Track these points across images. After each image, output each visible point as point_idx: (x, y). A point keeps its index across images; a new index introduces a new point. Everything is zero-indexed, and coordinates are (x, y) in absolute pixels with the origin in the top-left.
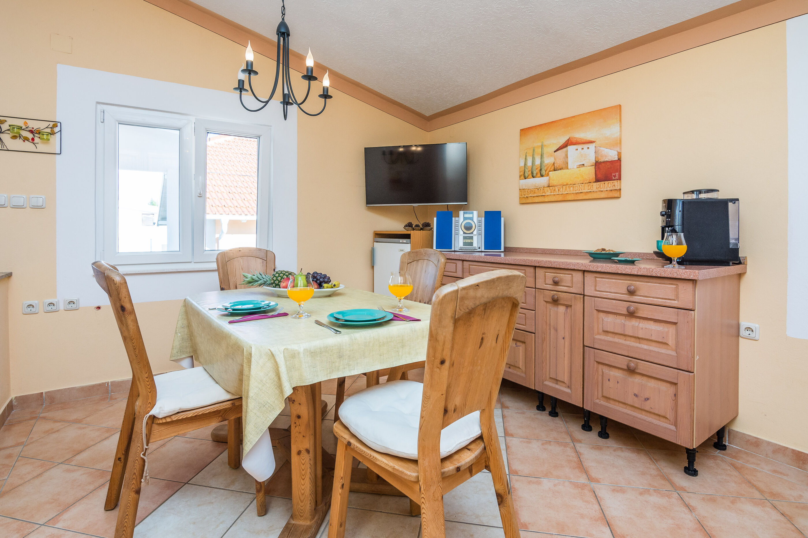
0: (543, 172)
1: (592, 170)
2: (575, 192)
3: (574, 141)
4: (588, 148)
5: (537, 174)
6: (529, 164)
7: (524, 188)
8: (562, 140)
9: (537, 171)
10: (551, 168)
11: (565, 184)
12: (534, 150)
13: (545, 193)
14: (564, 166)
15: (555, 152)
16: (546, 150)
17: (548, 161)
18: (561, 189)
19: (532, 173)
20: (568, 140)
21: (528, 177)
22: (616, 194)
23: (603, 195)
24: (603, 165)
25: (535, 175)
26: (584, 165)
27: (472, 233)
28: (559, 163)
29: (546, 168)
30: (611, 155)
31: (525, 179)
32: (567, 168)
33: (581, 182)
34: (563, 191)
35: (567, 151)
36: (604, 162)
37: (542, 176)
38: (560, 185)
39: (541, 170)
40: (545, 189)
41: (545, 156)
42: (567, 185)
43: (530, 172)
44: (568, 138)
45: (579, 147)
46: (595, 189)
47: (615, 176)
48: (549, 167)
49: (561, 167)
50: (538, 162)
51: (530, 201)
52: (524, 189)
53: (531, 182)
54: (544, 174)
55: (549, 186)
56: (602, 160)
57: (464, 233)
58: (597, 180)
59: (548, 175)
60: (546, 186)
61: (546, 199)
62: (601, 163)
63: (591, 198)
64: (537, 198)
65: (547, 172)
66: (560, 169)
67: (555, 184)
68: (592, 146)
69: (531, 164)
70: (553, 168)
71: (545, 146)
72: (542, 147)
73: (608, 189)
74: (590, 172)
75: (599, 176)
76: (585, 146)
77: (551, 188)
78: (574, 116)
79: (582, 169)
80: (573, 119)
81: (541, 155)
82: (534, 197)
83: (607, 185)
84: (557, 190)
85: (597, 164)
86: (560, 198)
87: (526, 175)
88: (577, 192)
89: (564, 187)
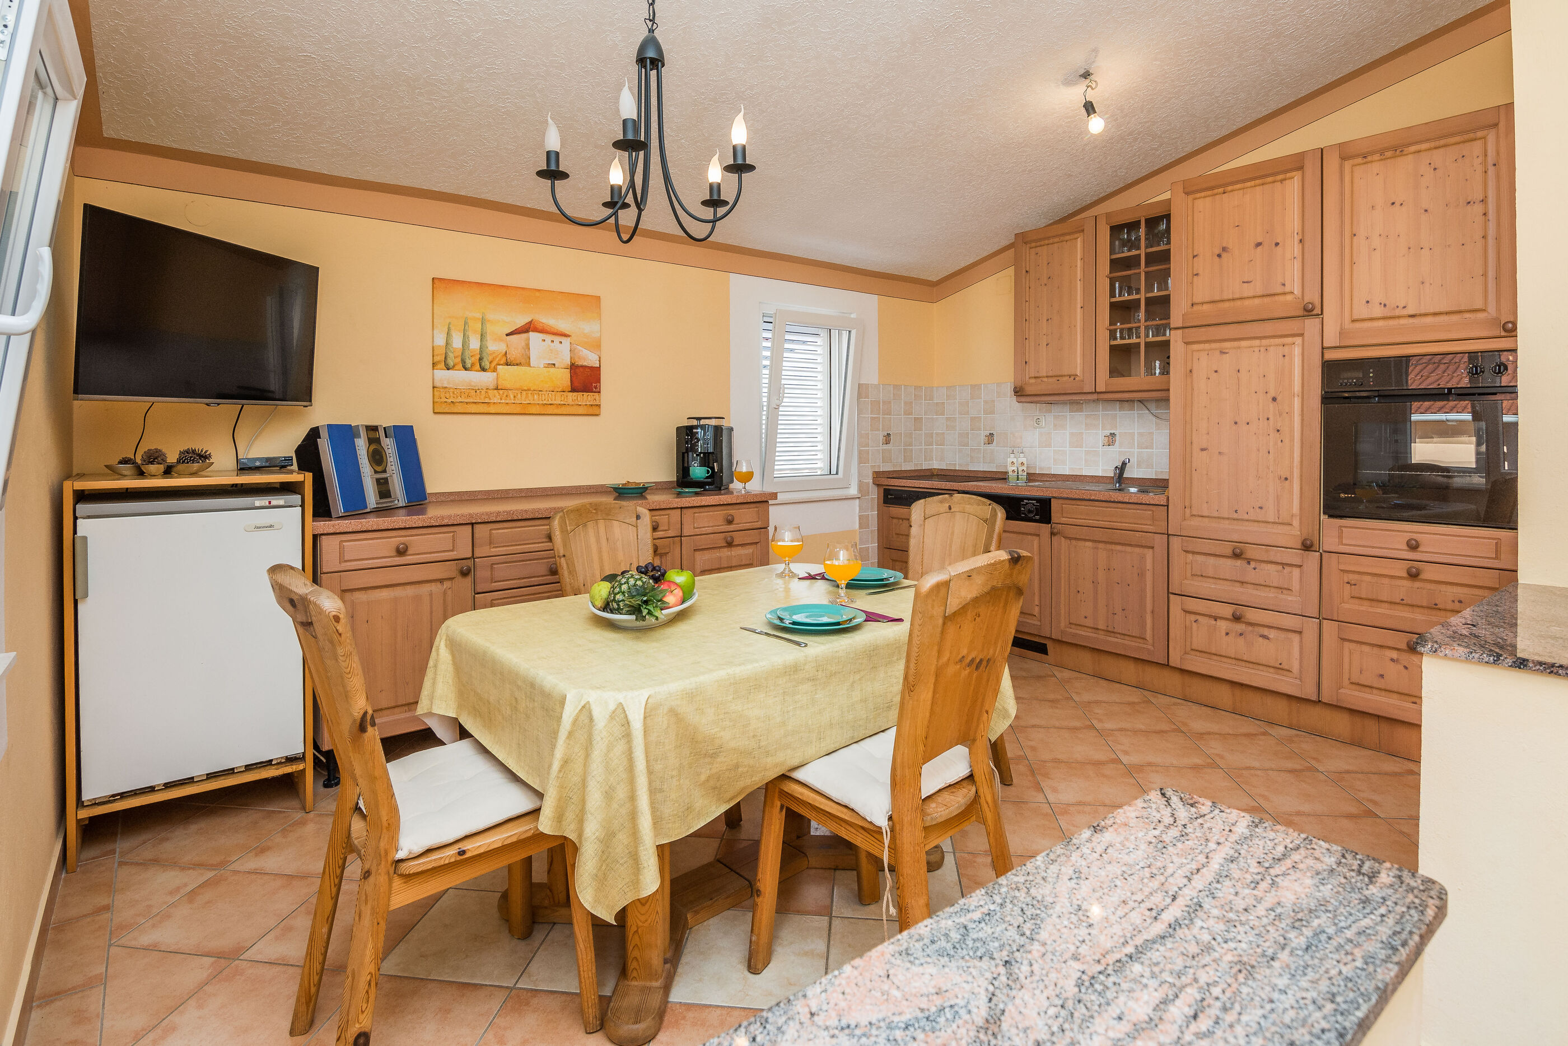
0: (486, 364)
1: (567, 374)
2: (541, 402)
3: (539, 326)
4: (561, 342)
5: (473, 365)
6: (457, 343)
7: (445, 385)
8: (521, 321)
9: (473, 359)
10: (500, 360)
11: (526, 388)
12: (466, 323)
13: (490, 399)
14: (523, 361)
15: (507, 335)
16: (489, 328)
17: (495, 347)
18: (519, 395)
19: (463, 362)
20: (530, 322)
21: (454, 366)
22: (595, 410)
23: (581, 411)
24: (581, 370)
25: (469, 365)
26: (554, 364)
27: (385, 471)
28: (514, 354)
29: (490, 358)
30: (589, 358)
31: (448, 369)
32: (529, 365)
33: (551, 389)
34: (522, 399)
35: (528, 339)
36: (582, 366)
37: (483, 369)
38: (517, 389)
39: (481, 359)
40: (489, 392)
41: (488, 337)
42: (529, 390)
43: (459, 359)
44: (530, 320)
45: (549, 338)
46: (570, 402)
47: (596, 387)
48: (496, 357)
49: (518, 362)
50: (474, 344)
51: (459, 408)
52: (446, 388)
53: (459, 377)
54: (487, 367)
55: (497, 389)
56: (580, 363)
57: (376, 472)
58: (573, 390)
59: (495, 370)
60: (491, 387)
61: (492, 410)
62: (578, 367)
63: (565, 413)
64: (474, 405)
65: (493, 365)
66: (517, 365)
67: (509, 386)
68: (566, 341)
69: (460, 346)
70: (503, 361)
71: (489, 321)
72: (483, 321)
73: (588, 403)
74: (564, 377)
75: (576, 384)
76: (557, 339)
77: (501, 392)
78: (539, 290)
79: (552, 370)
80: (538, 294)
81: (482, 335)
82: (467, 403)
83: (586, 398)
84: (512, 397)
85: (574, 368)
86: (518, 410)
87: (451, 364)
88: (545, 402)
89: (524, 393)
